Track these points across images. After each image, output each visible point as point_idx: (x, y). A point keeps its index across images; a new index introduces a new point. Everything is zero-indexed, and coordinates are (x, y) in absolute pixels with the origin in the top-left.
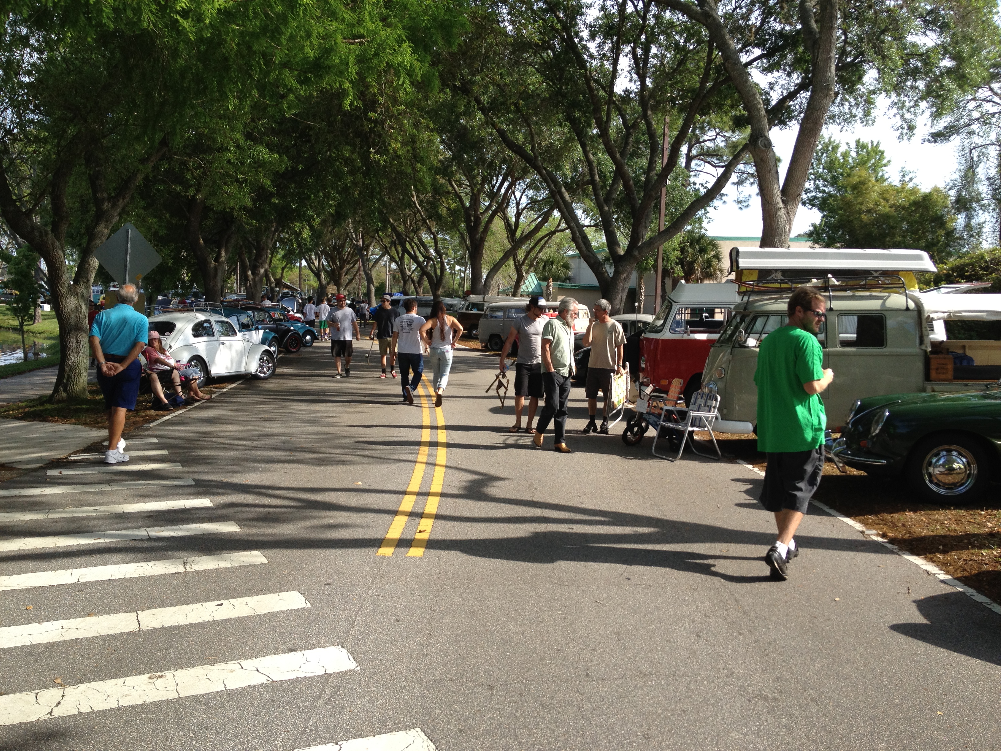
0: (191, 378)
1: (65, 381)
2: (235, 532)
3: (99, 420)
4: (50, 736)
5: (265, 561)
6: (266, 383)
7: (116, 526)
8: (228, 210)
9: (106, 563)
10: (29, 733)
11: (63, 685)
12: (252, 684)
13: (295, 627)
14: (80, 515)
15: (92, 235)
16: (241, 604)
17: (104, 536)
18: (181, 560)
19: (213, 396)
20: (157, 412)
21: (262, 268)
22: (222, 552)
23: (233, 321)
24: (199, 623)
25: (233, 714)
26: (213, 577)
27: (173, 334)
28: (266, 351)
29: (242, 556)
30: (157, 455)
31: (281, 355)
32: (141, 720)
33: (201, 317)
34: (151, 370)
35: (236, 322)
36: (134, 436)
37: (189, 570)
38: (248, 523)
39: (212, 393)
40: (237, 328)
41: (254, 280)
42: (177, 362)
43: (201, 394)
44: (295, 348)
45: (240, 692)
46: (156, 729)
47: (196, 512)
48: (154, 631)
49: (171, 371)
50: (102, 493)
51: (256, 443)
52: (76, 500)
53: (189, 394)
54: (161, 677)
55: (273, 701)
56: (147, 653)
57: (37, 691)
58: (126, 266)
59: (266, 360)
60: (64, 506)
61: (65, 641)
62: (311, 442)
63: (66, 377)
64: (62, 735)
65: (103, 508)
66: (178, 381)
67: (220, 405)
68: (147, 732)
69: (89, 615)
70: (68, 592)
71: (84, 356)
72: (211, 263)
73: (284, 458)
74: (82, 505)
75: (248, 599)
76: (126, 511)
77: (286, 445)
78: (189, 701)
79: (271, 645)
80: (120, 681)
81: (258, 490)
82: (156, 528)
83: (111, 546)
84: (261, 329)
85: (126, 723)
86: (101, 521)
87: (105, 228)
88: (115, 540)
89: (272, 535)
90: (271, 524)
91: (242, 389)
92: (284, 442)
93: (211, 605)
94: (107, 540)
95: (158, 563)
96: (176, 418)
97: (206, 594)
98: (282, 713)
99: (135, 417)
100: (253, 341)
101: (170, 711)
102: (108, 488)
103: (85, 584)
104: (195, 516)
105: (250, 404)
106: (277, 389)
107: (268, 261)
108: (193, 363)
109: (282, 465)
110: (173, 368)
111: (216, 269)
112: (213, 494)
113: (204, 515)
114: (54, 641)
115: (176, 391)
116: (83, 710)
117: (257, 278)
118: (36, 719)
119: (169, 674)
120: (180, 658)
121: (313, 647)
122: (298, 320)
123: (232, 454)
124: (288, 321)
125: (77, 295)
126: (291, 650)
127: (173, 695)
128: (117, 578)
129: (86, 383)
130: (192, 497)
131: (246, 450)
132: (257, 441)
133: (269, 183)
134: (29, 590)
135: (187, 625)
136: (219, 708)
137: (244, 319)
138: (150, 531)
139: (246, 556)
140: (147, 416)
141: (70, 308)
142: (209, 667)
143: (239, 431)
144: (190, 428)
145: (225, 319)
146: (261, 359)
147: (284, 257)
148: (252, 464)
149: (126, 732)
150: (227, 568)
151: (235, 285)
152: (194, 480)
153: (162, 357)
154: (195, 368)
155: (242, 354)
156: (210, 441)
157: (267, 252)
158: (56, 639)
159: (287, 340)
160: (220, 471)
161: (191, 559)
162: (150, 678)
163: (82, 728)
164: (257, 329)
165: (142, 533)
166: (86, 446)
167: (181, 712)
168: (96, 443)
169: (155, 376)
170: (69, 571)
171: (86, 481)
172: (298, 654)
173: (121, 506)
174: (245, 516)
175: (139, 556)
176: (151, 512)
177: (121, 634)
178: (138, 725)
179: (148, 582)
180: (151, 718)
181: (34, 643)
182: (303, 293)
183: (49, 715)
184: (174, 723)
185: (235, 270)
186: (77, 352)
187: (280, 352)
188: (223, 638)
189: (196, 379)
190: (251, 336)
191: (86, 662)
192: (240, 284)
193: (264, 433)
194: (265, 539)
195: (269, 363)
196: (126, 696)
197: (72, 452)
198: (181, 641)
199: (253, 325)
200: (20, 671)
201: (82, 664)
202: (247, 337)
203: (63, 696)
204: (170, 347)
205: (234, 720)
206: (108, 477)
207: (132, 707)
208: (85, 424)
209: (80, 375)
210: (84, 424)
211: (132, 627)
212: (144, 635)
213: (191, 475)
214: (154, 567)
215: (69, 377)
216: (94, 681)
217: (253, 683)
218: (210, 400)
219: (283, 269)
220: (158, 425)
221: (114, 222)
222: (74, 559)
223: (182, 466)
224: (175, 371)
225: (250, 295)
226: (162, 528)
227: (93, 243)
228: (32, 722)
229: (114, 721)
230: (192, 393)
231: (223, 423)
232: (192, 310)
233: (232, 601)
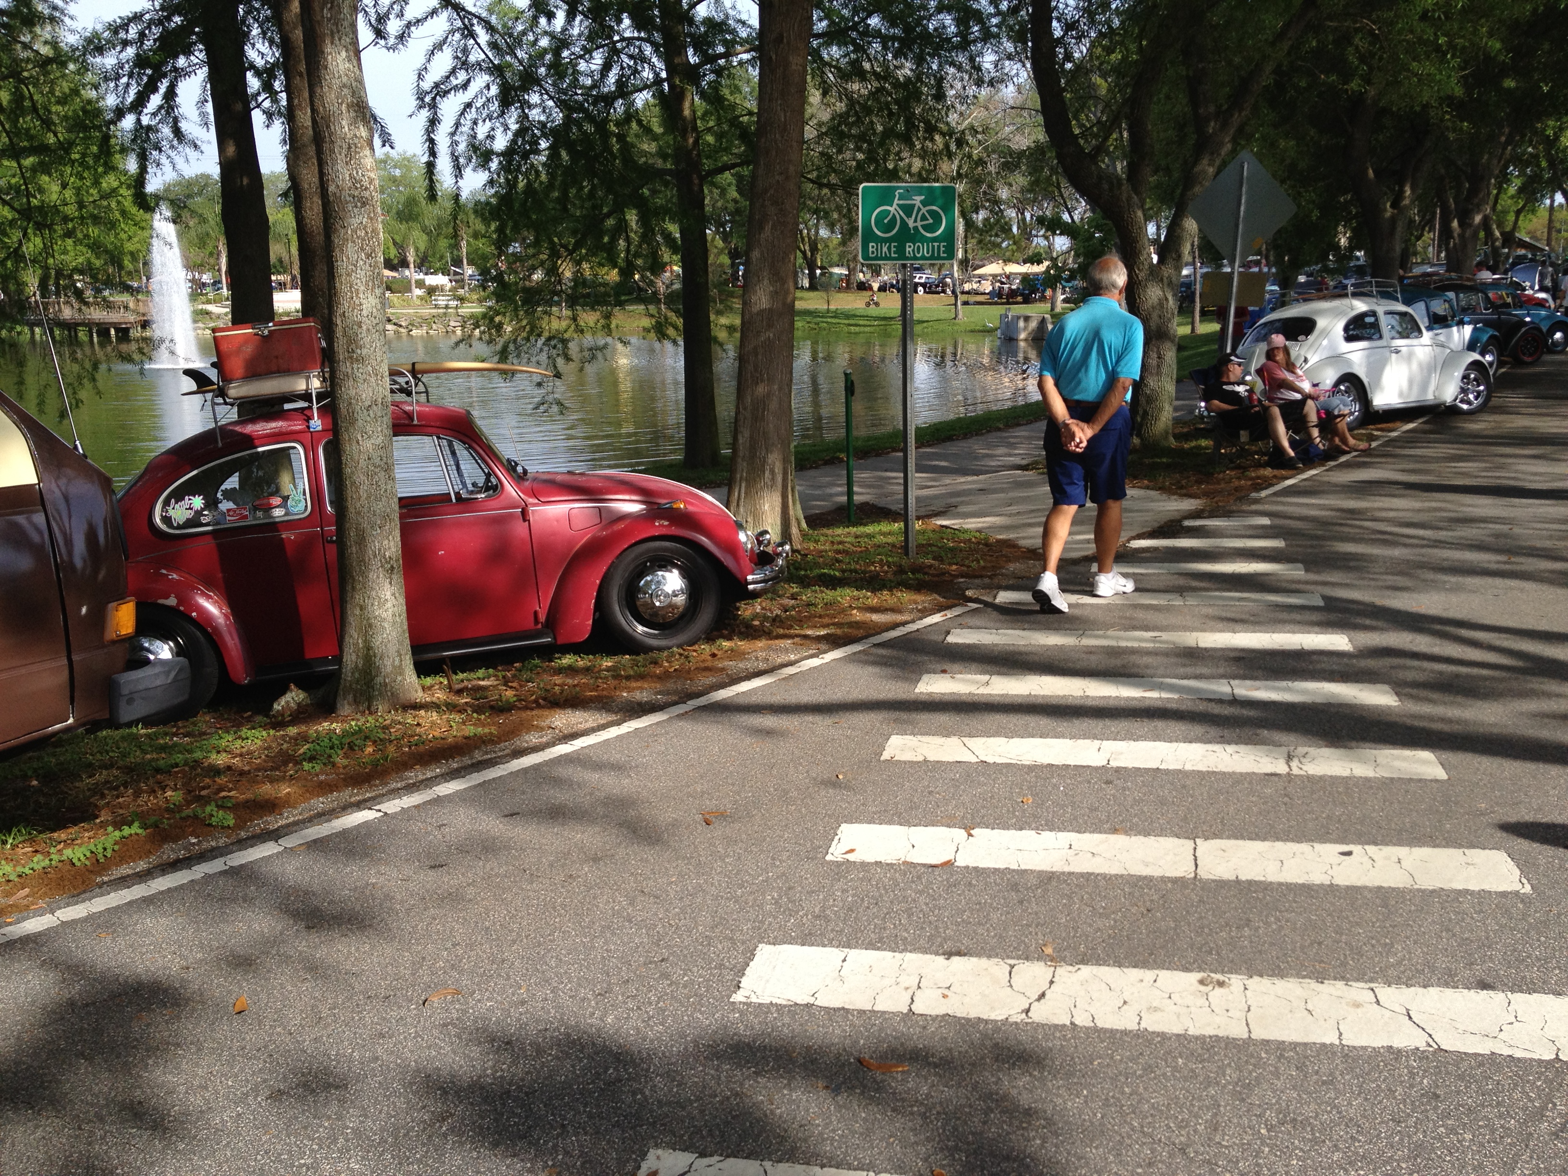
0: (1336, 413)
1: (1139, 419)
2: (1389, 707)
3: (1184, 482)
4: (1019, 1058)
5: (1441, 774)
6: (1472, 421)
7: (1182, 670)
8: (1418, 109)
9: (1157, 737)
10: (988, 1043)
11: (1055, 960)
12: (1395, 1045)
13: (1495, 932)
14: (1130, 644)
15: (1189, 180)
16: (1387, 858)
17: (1161, 687)
18: (1284, 749)
19: (1374, 444)
20: (1276, 472)
21: (1478, 213)
22: (1361, 744)
23: (1418, 311)
24: (1303, 885)
25: (1350, 1104)
26: (1339, 793)
27: (1311, 338)
28: (1476, 365)
29: (1398, 758)
30: (1265, 548)
31: (1503, 370)
32: (1176, 1069)
33: (1360, 306)
34: (1271, 400)
35: (1424, 312)
36: (1233, 512)
37: (1296, 771)
38: (1414, 691)
39: (1371, 438)
40: (1423, 323)
41: (1462, 236)
42: (1315, 385)
43: (1352, 441)
44: (1531, 355)
45: (1370, 1057)
46: (1200, 1099)
47: (1321, 658)
48: (1221, 884)
49: (1302, 403)
50: (1167, 609)
51: (1442, 535)
52: (1126, 618)
53: (1331, 440)
54: (1221, 984)
55: (1437, 1096)
56: (1202, 927)
57: (1012, 962)
58: (1237, 226)
59: (1475, 379)
60: (1107, 626)
61: (1071, 874)
62: (1551, 537)
63: (1141, 412)
64: (1038, 1063)
65: (1165, 636)
66: (1313, 418)
67: (1383, 460)
68: (1182, 1101)
69: (1115, 831)
70: (1089, 782)
71: (1169, 379)
72: (1385, 210)
73: (1494, 566)
74: (1134, 628)
75: (1402, 851)
76: (1203, 644)
77: (1502, 541)
78: (1267, 1052)
79: (1442, 962)
80: (1148, 975)
81: (1439, 627)
82: (1248, 683)
83: (1168, 706)
84: (1469, 323)
85: (1148, 1069)
86: (1160, 659)
87: (1209, 165)
88: (1175, 696)
89: (1458, 722)
90: (1459, 699)
91: (1425, 432)
92: (1497, 536)
93: (1330, 851)
94: (1165, 695)
95: (1242, 748)
96: (1306, 483)
97: (1322, 826)
98: (1452, 1131)
99: (1239, 478)
100: (1452, 346)
101: (1229, 1065)
102: (1178, 602)
103: (1118, 770)
104: (1318, 666)
105: (1438, 460)
106: (1491, 433)
107: (1491, 203)
108: (1342, 388)
109: (1490, 580)
110: (1307, 397)
111: (1393, 220)
112: (1356, 627)
113: (1335, 667)
114: (1054, 869)
115: (1309, 436)
116: (1078, 1021)
117: (1468, 233)
118: (1003, 1017)
119: (1236, 981)
120: (1260, 952)
121: (1531, 990)
122: (1541, 304)
123: (1397, 552)
124: (1521, 308)
125: (1162, 280)
126: (1484, 986)
127: (1238, 1031)
128: (1171, 767)
129: (1170, 423)
130: (1317, 629)
131: (1423, 546)
132: (1446, 529)
133: (1498, 45)
134: (1033, 768)
135: (1280, 884)
136: (1324, 1083)
137: (1439, 307)
138: (1239, 686)
139: (1405, 759)
140: (1258, 478)
141: (1150, 302)
142: (1313, 984)
143: (1413, 510)
144: (1327, 502)
145: (1402, 308)
146: (1465, 377)
147: (1521, 190)
148: (1430, 575)
149: (1145, 1089)
150: (1367, 779)
151: (1431, 249)
152: (1324, 597)
153: (1290, 377)
154: (1345, 398)
155: (1430, 368)
156: (1361, 527)
157: (1489, 183)
158: (1059, 866)
159: (1517, 341)
160: (1372, 583)
161: (1301, 750)
162: (1202, 982)
163: (1072, 1059)
164: (1461, 323)
165: (1223, 688)
166: (1156, 525)
167: (1250, 1073)
168: (1172, 521)
169: (1276, 411)
170: (1097, 743)
171: (1149, 587)
172: (1498, 998)
173: (1195, 634)
174: (1410, 676)
175: (1214, 731)
176: (1243, 650)
177: (1163, 879)
178: (1168, 1079)
179: (1222, 785)
180: (1193, 1071)
181: (1023, 867)
182: (1553, 255)
183: (1024, 1015)
184: (1234, 1094)
185: (1430, 223)
186: (1159, 374)
187: (1501, 364)
188: (1345, 926)
189: (1344, 416)
190: (1449, 337)
191: (1100, 923)
192: (1439, 246)
193: (1460, 515)
194: (1446, 728)
195: (1479, 385)
196: (1156, 1009)
197: (1134, 534)
198: (1267, 916)
199: (1453, 317)
200: (994, 916)
201: (1091, 925)
202: (1442, 338)
203: (1052, 982)
204: (1306, 361)
205: (1351, 1120)
206: (1181, 581)
207: (1163, 1035)
208: (1162, 489)
209: (1161, 409)
210: (1160, 489)
211: (1182, 869)
212: (1202, 889)
213: (1319, 588)
214: (1235, 756)
215: (1146, 413)
216: (1105, 963)
217: (1398, 1043)
218: (1367, 452)
219: (1518, 213)
220: (1275, 494)
221: (1223, 153)
222: (1108, 722)
223: (1307, 571)
224: (1310, 402)
225: (1455, 263)
226: (1258, 683)
227: (1190, 193)
228: (996, 1021)
229: (1128, 1058)
230: (1337, 440)
231: (1385, 496)
232: (1346, 295)
233: (1371, 849)
